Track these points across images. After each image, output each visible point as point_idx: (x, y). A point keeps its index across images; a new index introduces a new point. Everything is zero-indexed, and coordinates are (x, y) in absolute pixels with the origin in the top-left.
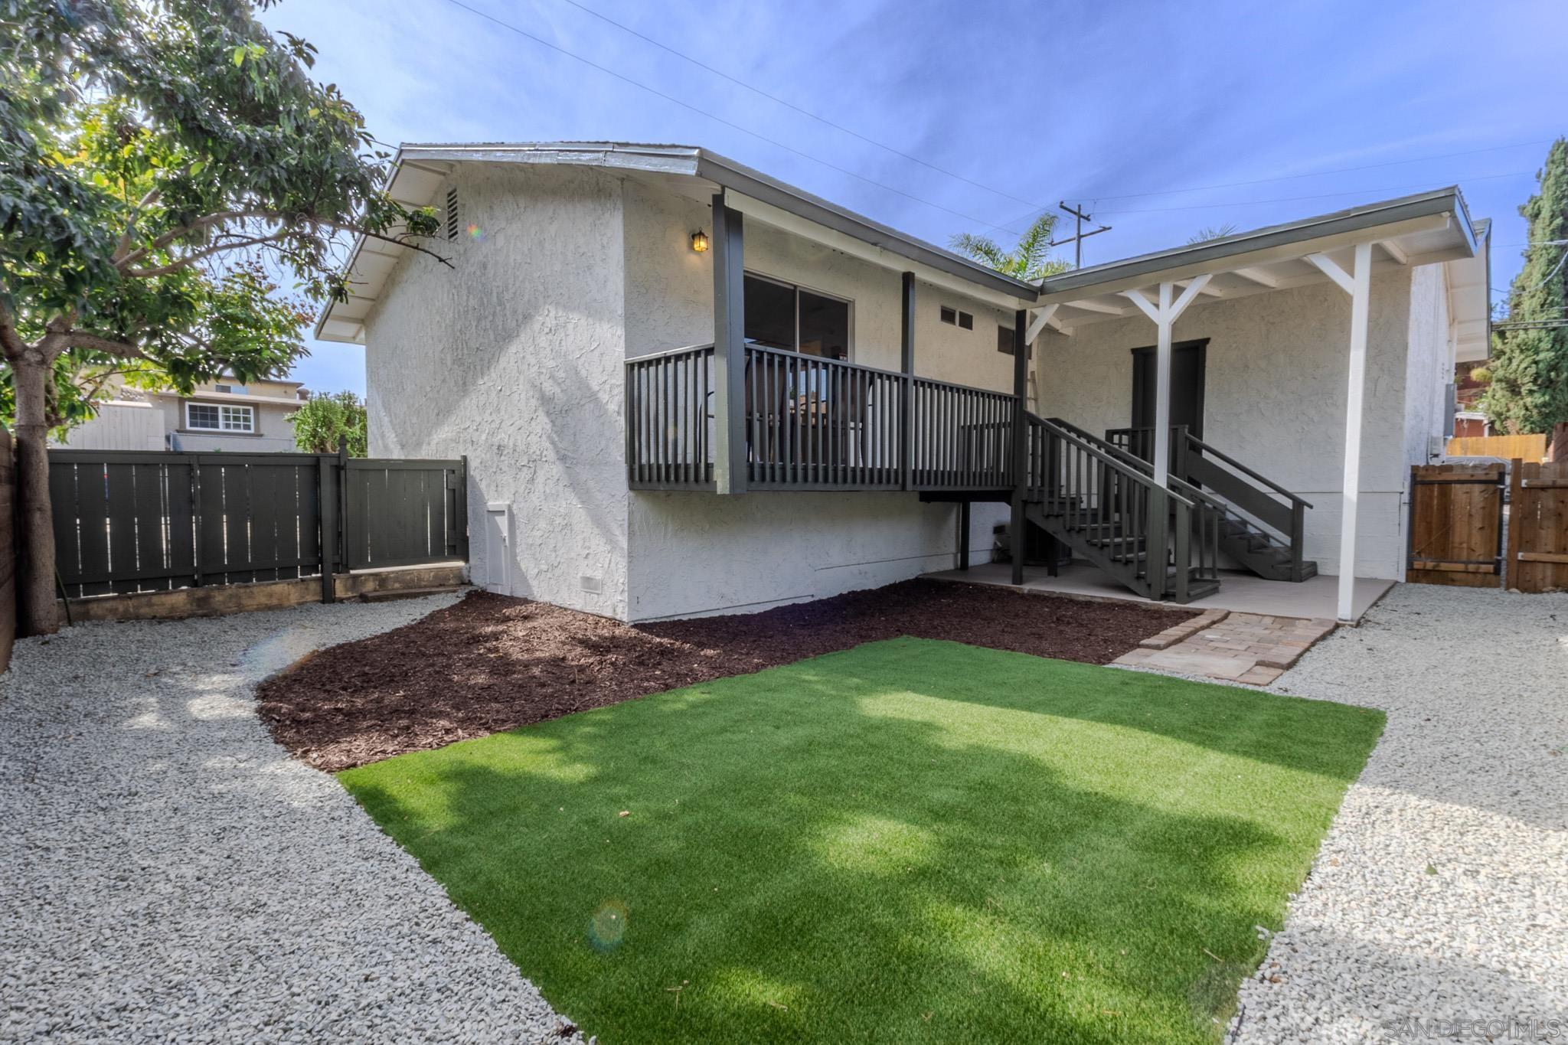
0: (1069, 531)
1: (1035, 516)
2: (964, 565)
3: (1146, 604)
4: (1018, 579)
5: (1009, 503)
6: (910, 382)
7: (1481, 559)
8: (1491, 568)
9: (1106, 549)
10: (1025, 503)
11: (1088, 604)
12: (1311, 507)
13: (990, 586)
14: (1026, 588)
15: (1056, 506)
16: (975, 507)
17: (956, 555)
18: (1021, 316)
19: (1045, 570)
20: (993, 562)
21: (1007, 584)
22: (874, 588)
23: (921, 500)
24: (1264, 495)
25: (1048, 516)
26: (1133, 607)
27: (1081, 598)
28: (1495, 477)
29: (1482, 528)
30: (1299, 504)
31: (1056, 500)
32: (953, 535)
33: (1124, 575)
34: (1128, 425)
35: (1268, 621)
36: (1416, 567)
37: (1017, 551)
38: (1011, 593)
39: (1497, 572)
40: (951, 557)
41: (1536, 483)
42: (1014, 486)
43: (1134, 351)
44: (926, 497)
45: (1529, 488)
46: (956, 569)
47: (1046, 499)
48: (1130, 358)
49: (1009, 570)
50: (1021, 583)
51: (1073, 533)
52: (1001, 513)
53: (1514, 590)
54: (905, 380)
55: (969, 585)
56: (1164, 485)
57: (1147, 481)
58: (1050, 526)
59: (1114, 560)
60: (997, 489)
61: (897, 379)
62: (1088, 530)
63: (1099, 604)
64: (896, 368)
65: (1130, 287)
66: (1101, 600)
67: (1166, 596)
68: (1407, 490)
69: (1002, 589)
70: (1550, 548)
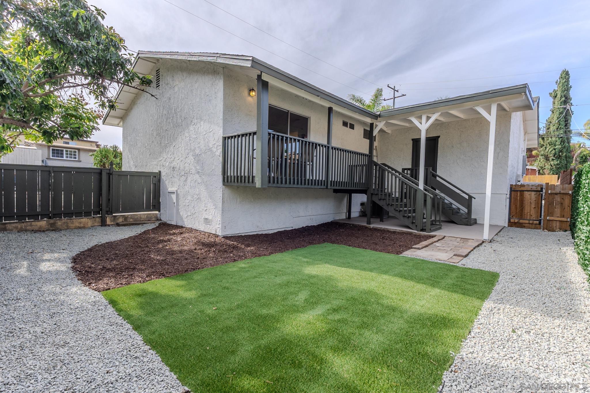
0: (388, 205)
1: (375, 199)
2: (349, 217)
3: (415, 233)
4: (369, 223)
5: (366, 194)
6: (330, 148)
7: (534, 219)
8: (538, 222)
9: (401, 212)
10: (372, 194)
11: (394, 232)
12: (475, 199)
13: (358, 225)
14: (372, 226)
15: (383, 196)
16: (353, 195)
17: (346, 213)
18: (372, 125)
19: (379, 220)
20: (360, 216)
21: (365, 224)
22: (315, 225)
23: (334, 192)
24: (458, 194)
25: (380, 200)
26: (410, 234)
27: (392, 230)
28: (540, 190)
29: (535, 208)
30: (471, 197)
31: (383, 194)
32: (346, 206)
33: (407, 222)
34: (410, 167)
35: (459, 240)
36: (511, 221)
37: (369, 213)
38: (366, 228)
39: (540, 223)
40: (344, 214)
41: (554, 192)
42: (368, 188)
43: (413, 140)
44: (336, 191)
45: (551, 194)
46: (346, 218)
47: (380, 193)
48: (411, 142)
49: (365, 219)
50: (370, 224)
51: (389, 206)
52: (363, 198)
53: (546, 230)
54: (328, 147)
55: (350, 224)
56: (422, 189)
57: (416, 187)
58: (381, 203)
59: (404, 216)
60: (362, 189)
61: (325, 146)
62: (395, 205)
63: (398, 232)
64: (325, 143)
65: (411, 116)
66: (399, 231)
67: (422, 230)
68: (509, 193)
69: (363, 226)
70: (559, 215)
